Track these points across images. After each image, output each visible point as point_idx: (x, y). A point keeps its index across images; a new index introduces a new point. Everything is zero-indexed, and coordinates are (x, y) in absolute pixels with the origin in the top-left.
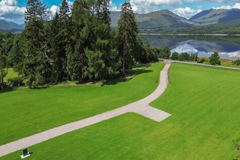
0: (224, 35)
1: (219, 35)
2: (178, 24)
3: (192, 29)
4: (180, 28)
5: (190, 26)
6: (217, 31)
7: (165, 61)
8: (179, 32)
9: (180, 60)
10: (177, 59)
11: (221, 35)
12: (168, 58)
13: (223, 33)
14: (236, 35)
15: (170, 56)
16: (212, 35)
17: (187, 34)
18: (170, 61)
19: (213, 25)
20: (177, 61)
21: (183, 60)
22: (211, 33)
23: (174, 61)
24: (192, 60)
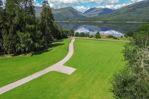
0: (102, 22)
1: (99, 22)
2: (78, 16)
3: (85, 18)
4: (79, 18)
5: (85, 17)
6: (98, 20)
7: (72, 37)
8: (78, 20)
9: (80, 37)
10: (78, 36)
11: (100, 22)
12: (73, 36)
13: (101, 21)
14: (108, 22)
15: (75, 35)
16: (96, 22)
17: (83, 22)
18: (75, 37)
19: (96, 16)
20: (78, 37)
21: (81, 37)
22: (95, 21)
23: (77, 37)
24: (86, 37)
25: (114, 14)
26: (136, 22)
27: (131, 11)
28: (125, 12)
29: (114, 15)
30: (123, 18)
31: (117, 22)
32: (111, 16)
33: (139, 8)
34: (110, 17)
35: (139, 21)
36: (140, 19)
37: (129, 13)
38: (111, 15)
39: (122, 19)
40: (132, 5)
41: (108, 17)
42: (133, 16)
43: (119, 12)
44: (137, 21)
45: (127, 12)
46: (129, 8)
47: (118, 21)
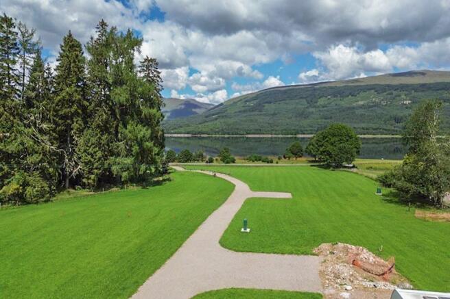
0: (186, 135)
1: (179, 135)
6: (176, 131)
11: (182, 135)
13: (185, 133)
14: (202, 136)
25: (213, 115)
26: (270, 136)
27: (253, 109)
28: (240, 112)
29: (216, 119)
30: (237, 127)
31: (227, 136)
32: (207, 119)
33: (270, 103)
34: (206, 124)
35: (275, 134)
36: (277, 128)
37: (249, 113)
38: (207, 117)
39: (238, 129)
40: (254, 96)
41: (200, 124)
42: (261, 120)
43: (226, 111)
44: (271, 134)
45: (244, 111)
46: (246, 101)
47: (229, 134)
